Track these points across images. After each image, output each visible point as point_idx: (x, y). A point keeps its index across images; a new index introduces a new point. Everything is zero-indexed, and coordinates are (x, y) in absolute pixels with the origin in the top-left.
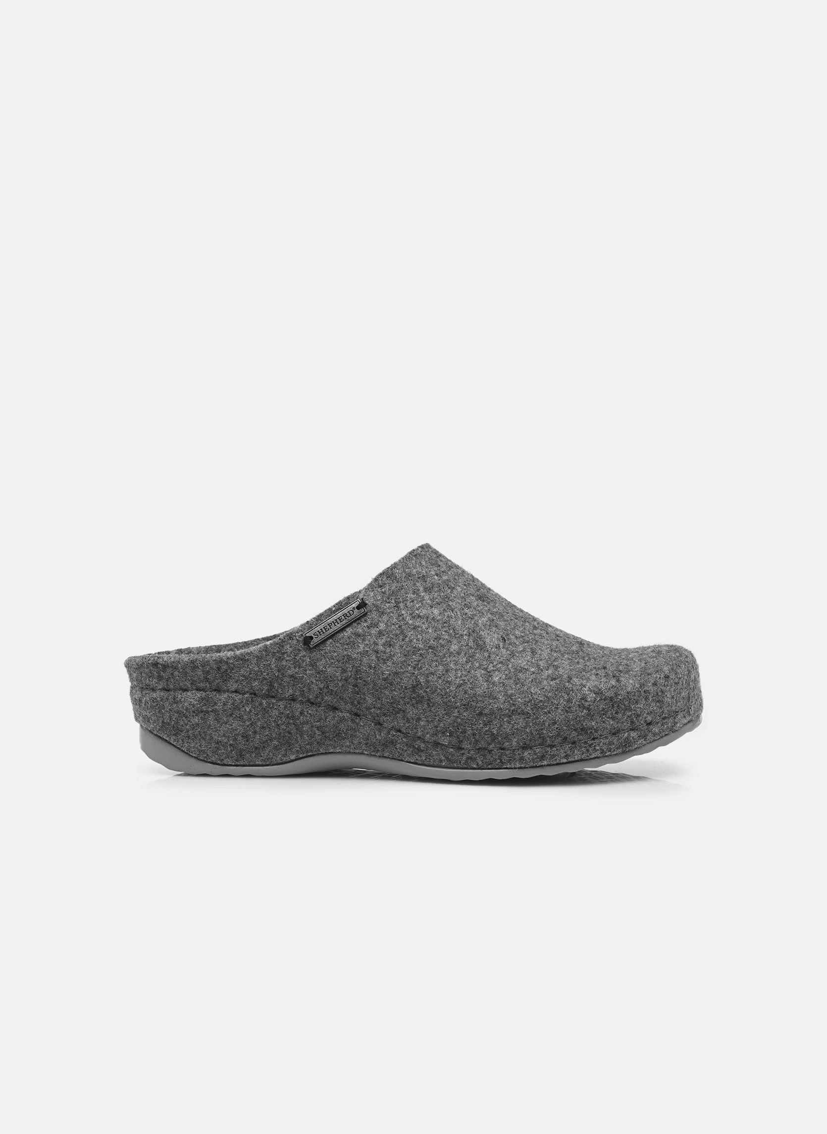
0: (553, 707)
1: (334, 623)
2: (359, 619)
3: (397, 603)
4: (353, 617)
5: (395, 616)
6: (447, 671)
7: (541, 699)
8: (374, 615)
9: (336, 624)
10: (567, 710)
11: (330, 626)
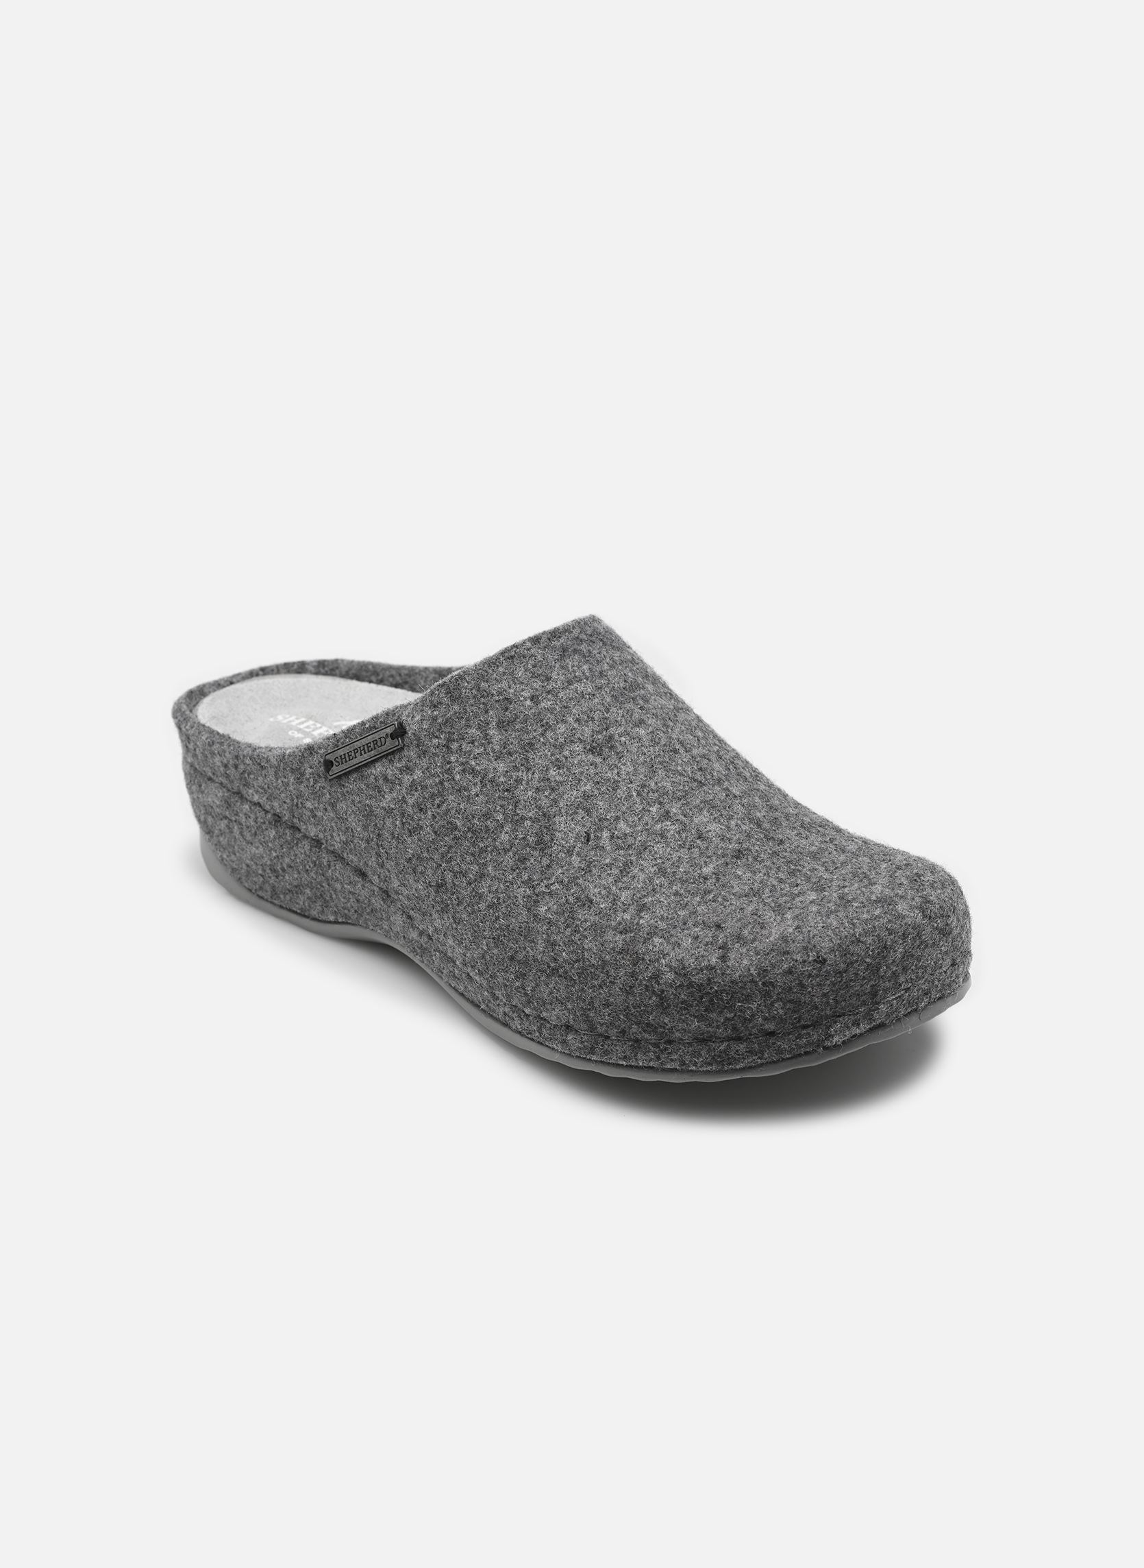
0: (608, 981)
1: (361, 751)
2: (393, 753)
3: (450, 740)
4: (384, 748)
5: (439, 762)
6: (482, 876)
7: (594, 962)
8: (412, 753)
9: (363, 752)
10: (628, 991)
11: (355, 753)
